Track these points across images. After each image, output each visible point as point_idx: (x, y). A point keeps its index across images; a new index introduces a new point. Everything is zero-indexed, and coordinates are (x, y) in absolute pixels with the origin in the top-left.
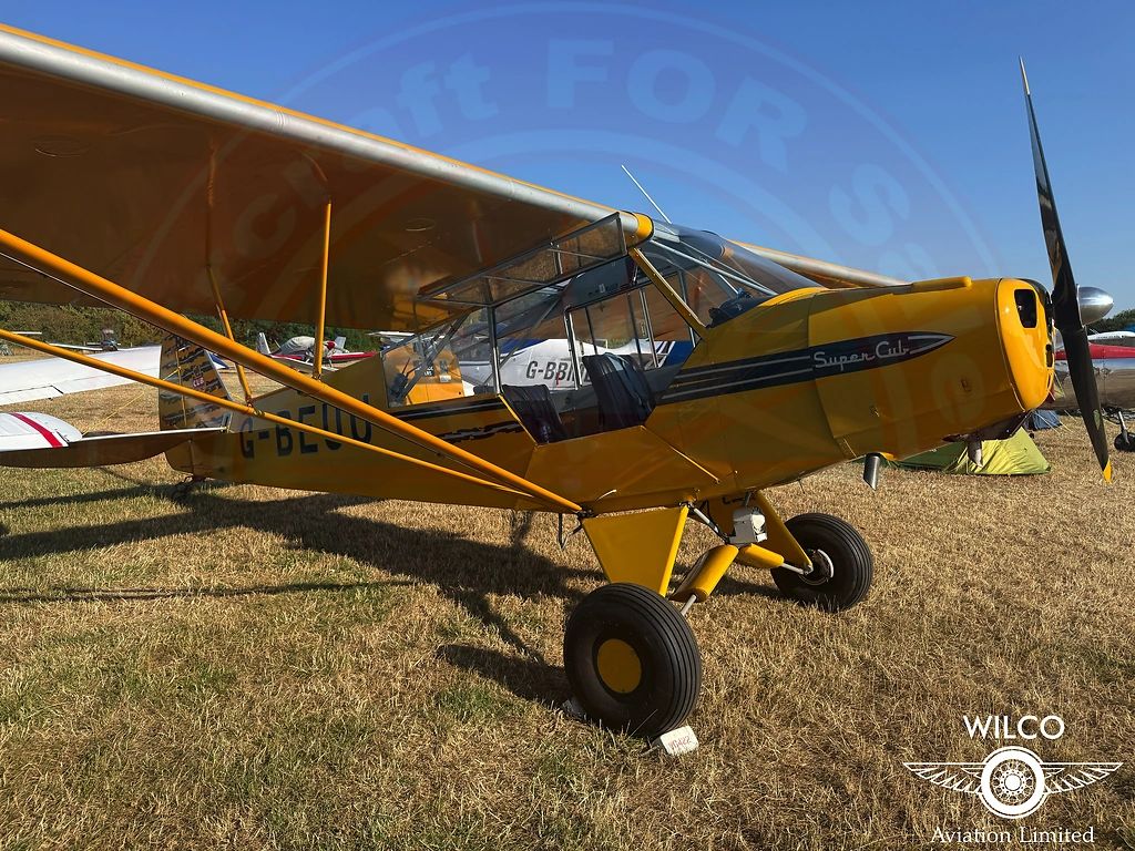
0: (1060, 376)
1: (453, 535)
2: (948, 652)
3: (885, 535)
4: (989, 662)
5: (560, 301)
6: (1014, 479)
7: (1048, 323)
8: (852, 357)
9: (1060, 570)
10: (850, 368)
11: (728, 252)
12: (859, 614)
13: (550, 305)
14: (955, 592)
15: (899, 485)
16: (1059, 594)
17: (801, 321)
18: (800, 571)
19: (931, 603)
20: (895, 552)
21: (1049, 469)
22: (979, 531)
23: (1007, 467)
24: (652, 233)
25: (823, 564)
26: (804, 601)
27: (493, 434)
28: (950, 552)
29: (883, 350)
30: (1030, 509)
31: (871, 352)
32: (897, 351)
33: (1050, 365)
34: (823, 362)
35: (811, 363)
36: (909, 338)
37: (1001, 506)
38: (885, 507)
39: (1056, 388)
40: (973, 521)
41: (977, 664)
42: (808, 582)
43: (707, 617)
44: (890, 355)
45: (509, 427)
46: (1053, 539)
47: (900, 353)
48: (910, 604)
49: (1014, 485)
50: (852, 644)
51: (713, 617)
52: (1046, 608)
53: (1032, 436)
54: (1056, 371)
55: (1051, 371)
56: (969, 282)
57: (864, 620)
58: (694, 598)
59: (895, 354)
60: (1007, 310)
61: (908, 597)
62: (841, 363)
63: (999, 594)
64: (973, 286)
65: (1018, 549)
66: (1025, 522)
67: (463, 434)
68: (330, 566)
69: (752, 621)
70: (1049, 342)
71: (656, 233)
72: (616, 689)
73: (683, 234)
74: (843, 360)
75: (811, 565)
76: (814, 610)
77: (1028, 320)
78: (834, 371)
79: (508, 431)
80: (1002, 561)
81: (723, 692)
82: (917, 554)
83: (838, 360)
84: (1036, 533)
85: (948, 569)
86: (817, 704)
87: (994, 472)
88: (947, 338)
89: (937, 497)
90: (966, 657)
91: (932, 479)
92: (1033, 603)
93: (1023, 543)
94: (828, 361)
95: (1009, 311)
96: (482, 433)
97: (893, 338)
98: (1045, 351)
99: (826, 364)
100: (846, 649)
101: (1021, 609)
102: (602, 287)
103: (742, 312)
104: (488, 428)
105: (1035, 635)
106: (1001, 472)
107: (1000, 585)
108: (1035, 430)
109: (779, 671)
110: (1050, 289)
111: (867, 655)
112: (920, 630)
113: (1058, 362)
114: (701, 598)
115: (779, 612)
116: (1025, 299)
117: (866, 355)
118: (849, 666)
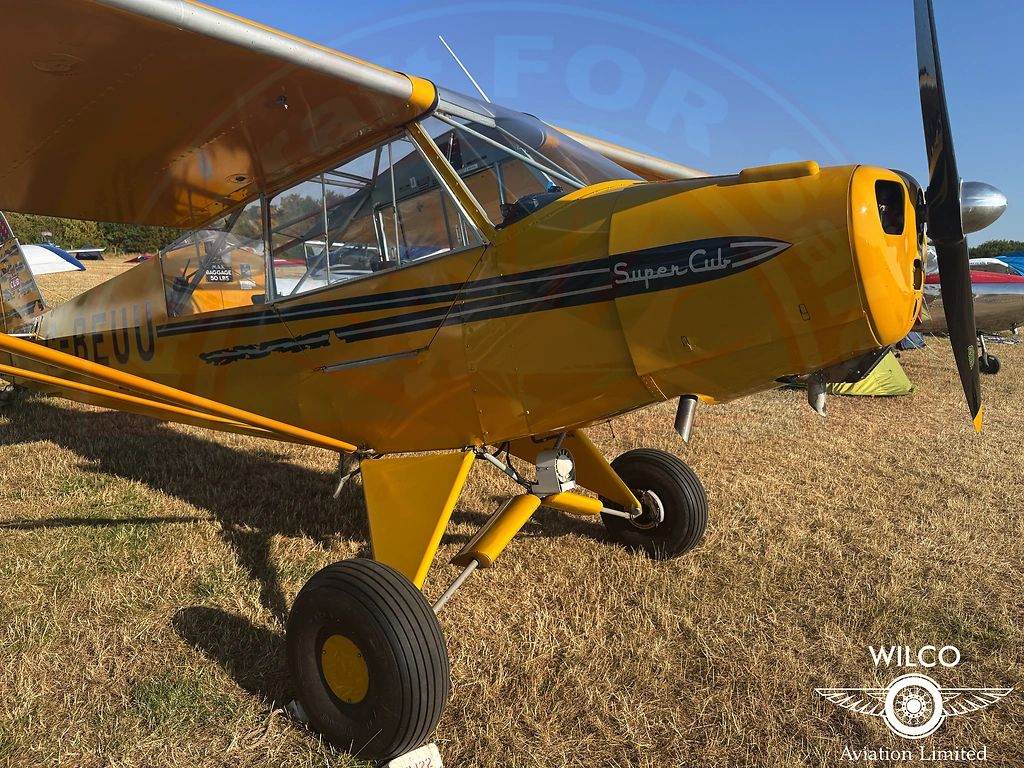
0: (928, 299)
1: (277, 457)
2: (781, 615)
3: (739, 461)
4: (826, 633)
5: (370, 196)
6: (878, 401)
7: (919, 230)
8: (659, 270)
9: (915, 508)
10: (658, 285)
11: (551, 140)
12: (690, 564)
13: (359, 201)
14: (802, 534)
15: (765, 404)
16: (913, 537)
17: (601, 222)
18: (626, 515)
19: (774, 548)
20: (744, 483)
21: (911, 390)
22: (836, 458)
23: (870, 390)
24: (435, 103)
25: (653, 506)
26: (630, 546)
27: (269, 352)
28: (804, 483)
29: (699, 261)
30: (891, 433)
31: (683, 264)
32: (716, 263)
33: (917, 287)
34: (624, 277)
35: (610, 278)
36: (733, 245)
37: (862, 430)
38: (745, 429)
39: (924, 311)
40: (831, 446)
41: (812, 634)
42: (637, 525)
43: (518, 567)
44: (707, 268)
45: (285, 345)
46: (910, 470)
47: (720, 266)
48: (750, 550)
49: (877, 406)
50: (674, 605)
51: (526, 566)
52: (898, 557)
53: (898, 356)
54: (925, 295)
55: (919, 295)
56: (815, 169)
57: (694, 570)
58: (475, 563)
59: (713, 267)
60: (864, 210)
61: (749, 540)
62: (646, 278)
63: (848, 539)
64: (820, 174)
65: (873, 479)
66: (885, 449)
67: (240, 352)
68: (118, 494)
69: (569, 573)
70: (918, 257)
71: (441, 105)
72: (344, 697)
73: (499, 116)
74: (649, 274)
75: (640, 509)
76: (641, 558)
77: (892, 223)
78: (638, 288)
79: (283, 350)
80: (855, 496)
81: (501, 681)
82: (768, 485)
83: (643, 274)
84: (894, 461)
85: (798, 505)
86: (613, 698)
87: (859, 393)
88: (781, 246)
89: (800, 419)
90: (803, 625)
91: (797, 398)
92: (884, 551)
93: (880, 473)
94: (631, 276)
95: (866, 210)
96: (257, 351)
97: (711, 246)
98: (912, 267)
99: (628, 280)
100: (666, 613)
101: (870, 557)
102: (413, 180)
103: (539, 207)
104: (264, 346)
105: (883, 593)
106: (867, 393)
107: (851, 526)
108: (902, 350)
109: (578, 646)
110: (924, 184)
111: (689, 622)
112: (756, 584)
113: (928, 286)
114: (483, 564)
115: (602, 559)
116: (889, 194)
117: (677, 269)
118: (665, 638)
